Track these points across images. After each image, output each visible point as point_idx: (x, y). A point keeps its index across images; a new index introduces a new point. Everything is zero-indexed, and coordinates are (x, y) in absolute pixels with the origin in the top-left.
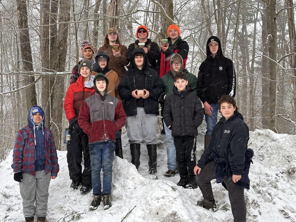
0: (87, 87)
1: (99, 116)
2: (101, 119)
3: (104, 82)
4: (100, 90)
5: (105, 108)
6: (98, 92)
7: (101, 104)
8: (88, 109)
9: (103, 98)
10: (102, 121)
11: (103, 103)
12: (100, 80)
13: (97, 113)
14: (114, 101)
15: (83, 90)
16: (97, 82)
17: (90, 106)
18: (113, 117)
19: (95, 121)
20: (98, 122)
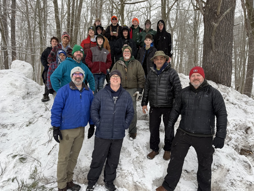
0: (92, 41)
1: (97, 59)
2: (98, 61)
3: (102, 39)
4: (99, 44)
5: (101, 55)
6: (98, 45)
7: (99, 52)
8: (92, 53)
9: (100, 49)
10: (99, 62)
11: (100, 52)
12: (100, 38)
13: (97, 57)
14: (107, 52)
15: (90, 43)
16: (98, 39)
17: (93, 52)
18: (105, 61)
19: (95, 61)
20: (97, 62)
